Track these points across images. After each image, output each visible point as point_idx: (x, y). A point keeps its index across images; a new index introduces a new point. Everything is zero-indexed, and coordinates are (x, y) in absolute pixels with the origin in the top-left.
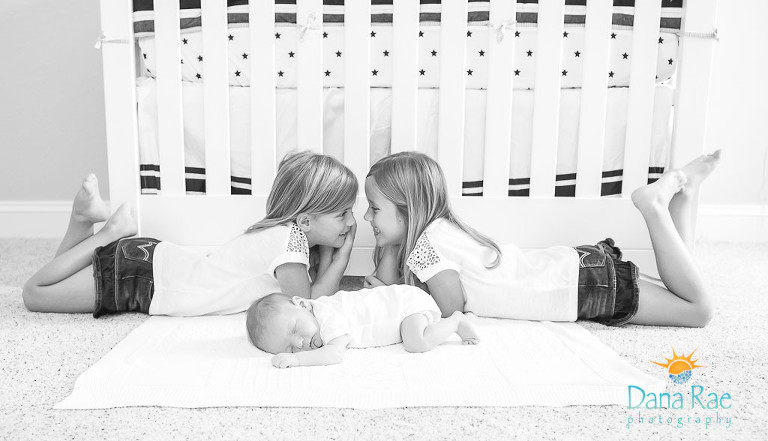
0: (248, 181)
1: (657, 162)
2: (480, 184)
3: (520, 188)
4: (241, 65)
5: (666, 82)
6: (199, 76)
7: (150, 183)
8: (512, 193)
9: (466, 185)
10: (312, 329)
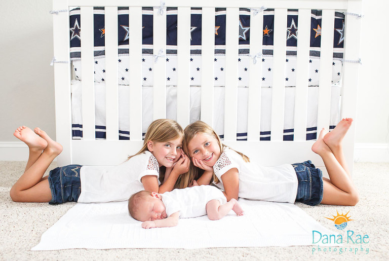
0: (128, 133)
1: (333, 123)
2: (246, 134)
3: (266, 136)
4: (125, 74)
5: (337, 84)
6: (103, 80)
7: (77, 134)
8: (262, 139)
9: (238, 135)
10: (162, 208)
